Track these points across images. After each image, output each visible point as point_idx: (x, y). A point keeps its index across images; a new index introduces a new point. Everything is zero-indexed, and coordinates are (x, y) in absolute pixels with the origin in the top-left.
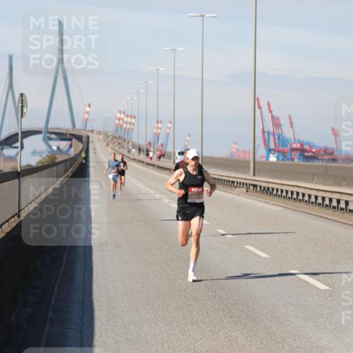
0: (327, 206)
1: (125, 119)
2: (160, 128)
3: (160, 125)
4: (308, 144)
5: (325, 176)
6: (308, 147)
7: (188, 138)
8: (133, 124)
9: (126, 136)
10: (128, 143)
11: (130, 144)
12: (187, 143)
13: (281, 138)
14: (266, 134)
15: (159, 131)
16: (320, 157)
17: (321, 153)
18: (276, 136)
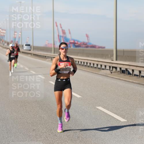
0: (82, 65)
1: (1, 31)
2: (16, 35)
3: (16, 34)
4: (77, 41)
5: (83, 53)
6: (76, 42)
7: (28, 39)
8: (5, 33)
9: (2, 38)
10: (3, 41)
11: (4, 41)
12: (27, 41)
13: (66, 38)
14: (60, 37)
15: (16, 36)
16: (81, 46)
17: (82, 44)
18: (64, 38)
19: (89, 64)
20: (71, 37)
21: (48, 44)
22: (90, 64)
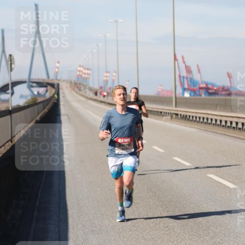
1: (84, 71)
3: (108, 74)
4: (211, 84)
6: (211, 87)
8: (89, 74)
12: (127, 86)
13: (192, 80)
14: (182, 78)
15: (107, 78)
16: (219, 93)
17: (221, 90)
18: (189, 80)
19: (234, 125)
20: (201, 78)
21: (162, 90)
22: (237, 123)
